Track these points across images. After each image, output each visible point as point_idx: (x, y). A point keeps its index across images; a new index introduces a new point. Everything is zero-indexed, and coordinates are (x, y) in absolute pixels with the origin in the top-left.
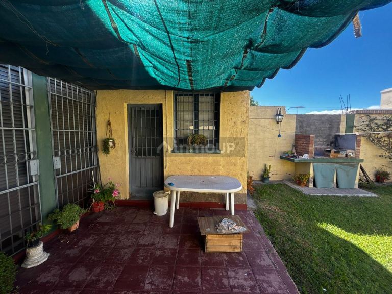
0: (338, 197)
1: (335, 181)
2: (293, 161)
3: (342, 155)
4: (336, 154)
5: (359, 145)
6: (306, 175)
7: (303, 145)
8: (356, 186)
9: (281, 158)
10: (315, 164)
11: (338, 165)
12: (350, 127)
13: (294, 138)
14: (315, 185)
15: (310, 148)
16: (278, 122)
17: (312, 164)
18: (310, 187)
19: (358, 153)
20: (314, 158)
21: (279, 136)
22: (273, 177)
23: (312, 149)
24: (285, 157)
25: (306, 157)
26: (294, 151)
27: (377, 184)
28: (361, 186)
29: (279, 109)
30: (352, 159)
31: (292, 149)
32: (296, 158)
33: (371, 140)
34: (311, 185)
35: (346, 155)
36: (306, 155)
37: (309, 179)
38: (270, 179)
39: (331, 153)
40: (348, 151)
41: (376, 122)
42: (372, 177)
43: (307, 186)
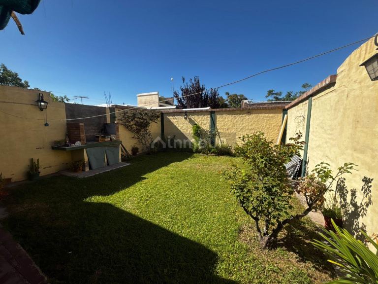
0: (107, 172)
1: (106, 160)
2: (65, 149)
3: (108, 139)
4: (103, 139)
5: (118, 131)
6: (80, 161)
7: (75, 133)
8: (120, 161)
9: (53, 148)
10: (88, 149)
11: (106, 148)
12: (113, 117)
13: (66, 126)
14: (90, 168)
15: (81, 136)
16: (41, 109)
17: (85, 150)
18: (86, 170)
19: (118, 137)
20: (86, 144)
21: (46, 125)
22: (43, 172)
23: (83, 136)
24: (57, 147)
25: (78, 144)
26: (68, 139)
27: (134, 157)
28: (123, 160)
29: (41, 95)
30: (115, 141)
31: (66, 138)
32: (68, 146)
33: (127, 127)
34: (87, 169)
35: (111, 139)
36: (78, 142)
37: (84, 163)
38: (41, 175)
39: (100, 139)
40: (112, 135)
41: (128, 115)
42: (130, 153)
43: (84, 170)
